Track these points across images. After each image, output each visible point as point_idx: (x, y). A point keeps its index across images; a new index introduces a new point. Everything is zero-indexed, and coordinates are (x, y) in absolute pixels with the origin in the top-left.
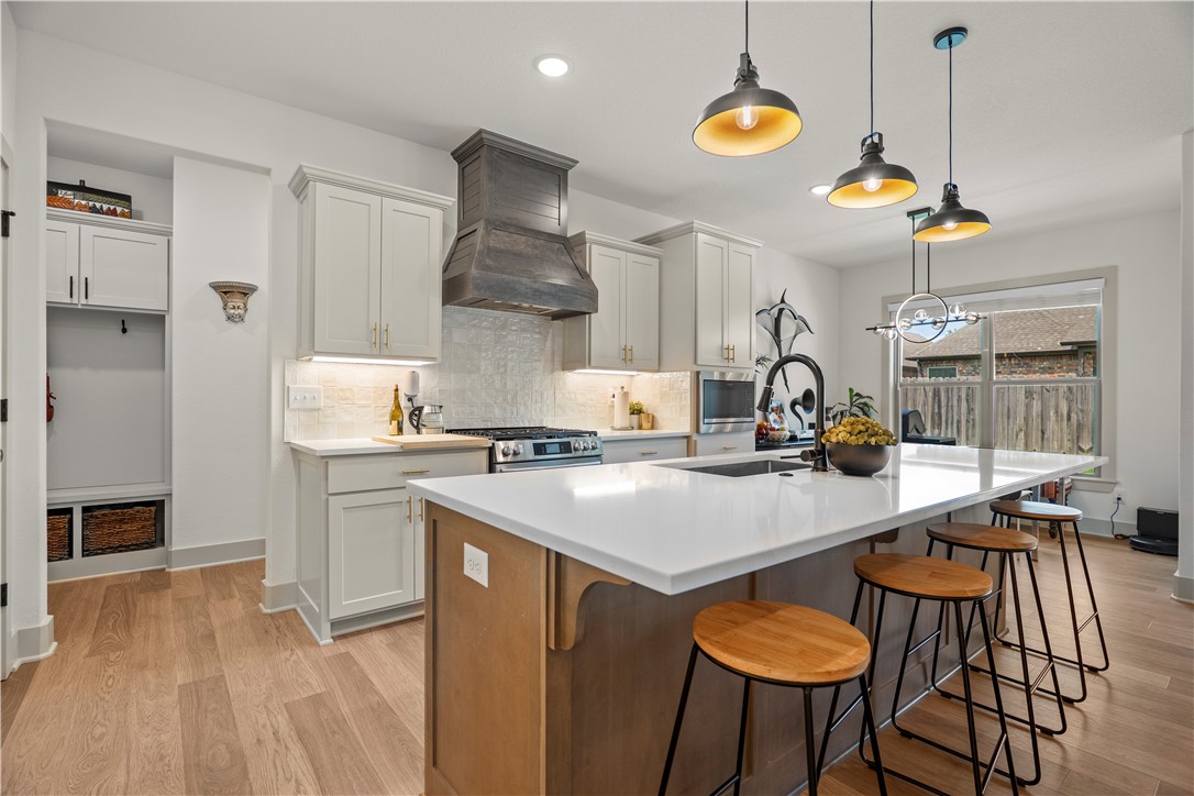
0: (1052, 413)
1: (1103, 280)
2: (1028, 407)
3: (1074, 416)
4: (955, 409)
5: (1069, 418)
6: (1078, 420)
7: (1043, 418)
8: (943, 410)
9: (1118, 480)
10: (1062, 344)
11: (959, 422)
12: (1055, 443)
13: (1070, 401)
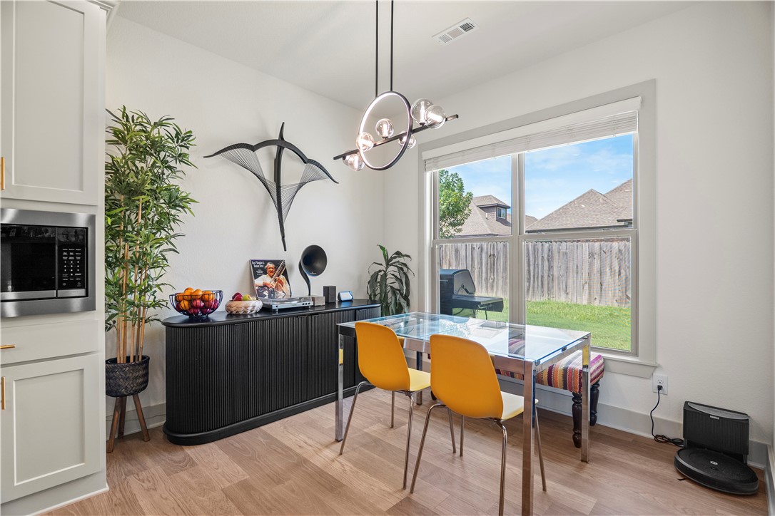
0: (607, 270)
1: (639, 99)
2: (591, 265)
3: (622, 271)
4: (540, 267)
5: (620, 274)
6: (626, 275)
7: (601, 273)
8: (532, 268)
9: (659, 362)
10: (619, 221)
11: (542, 277)
12: (610, 292)
13: (620, 260)
